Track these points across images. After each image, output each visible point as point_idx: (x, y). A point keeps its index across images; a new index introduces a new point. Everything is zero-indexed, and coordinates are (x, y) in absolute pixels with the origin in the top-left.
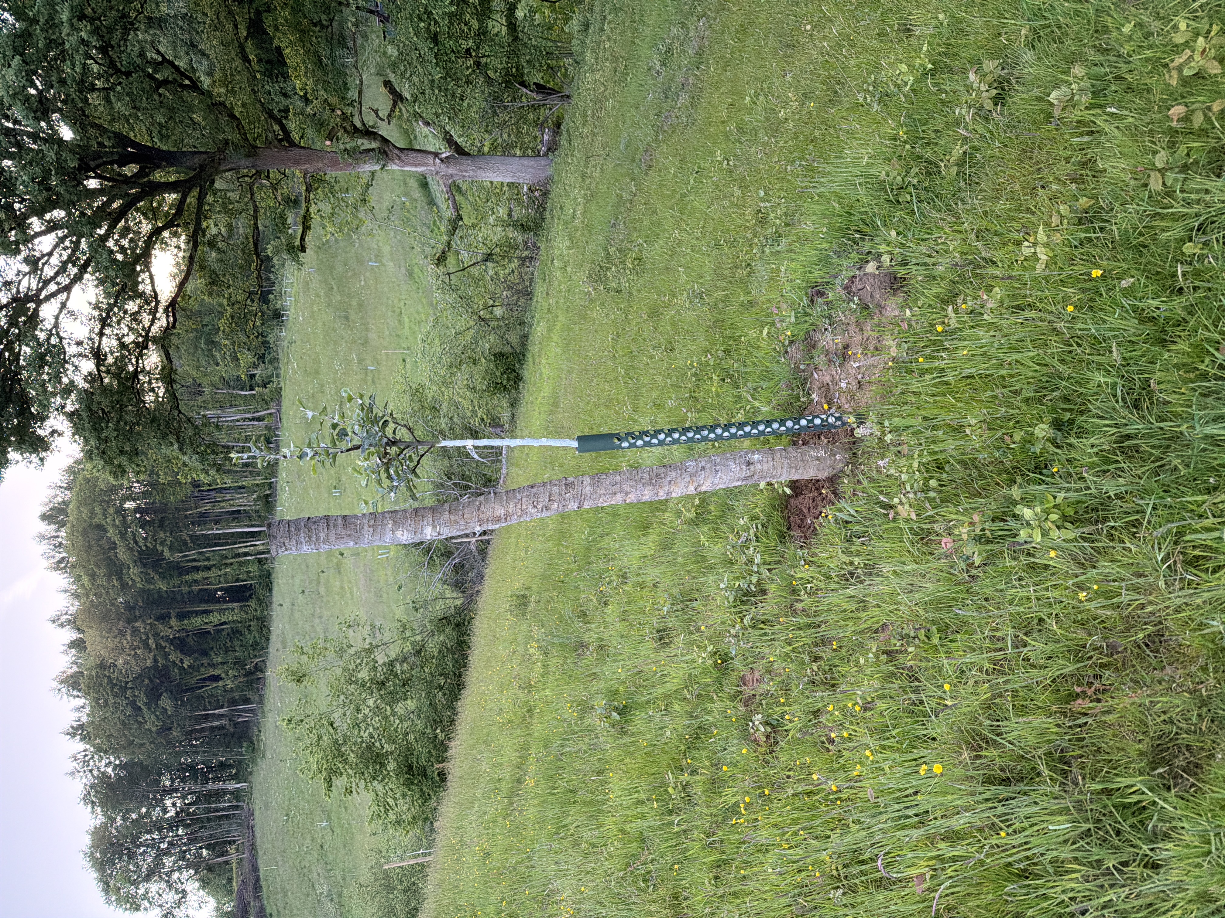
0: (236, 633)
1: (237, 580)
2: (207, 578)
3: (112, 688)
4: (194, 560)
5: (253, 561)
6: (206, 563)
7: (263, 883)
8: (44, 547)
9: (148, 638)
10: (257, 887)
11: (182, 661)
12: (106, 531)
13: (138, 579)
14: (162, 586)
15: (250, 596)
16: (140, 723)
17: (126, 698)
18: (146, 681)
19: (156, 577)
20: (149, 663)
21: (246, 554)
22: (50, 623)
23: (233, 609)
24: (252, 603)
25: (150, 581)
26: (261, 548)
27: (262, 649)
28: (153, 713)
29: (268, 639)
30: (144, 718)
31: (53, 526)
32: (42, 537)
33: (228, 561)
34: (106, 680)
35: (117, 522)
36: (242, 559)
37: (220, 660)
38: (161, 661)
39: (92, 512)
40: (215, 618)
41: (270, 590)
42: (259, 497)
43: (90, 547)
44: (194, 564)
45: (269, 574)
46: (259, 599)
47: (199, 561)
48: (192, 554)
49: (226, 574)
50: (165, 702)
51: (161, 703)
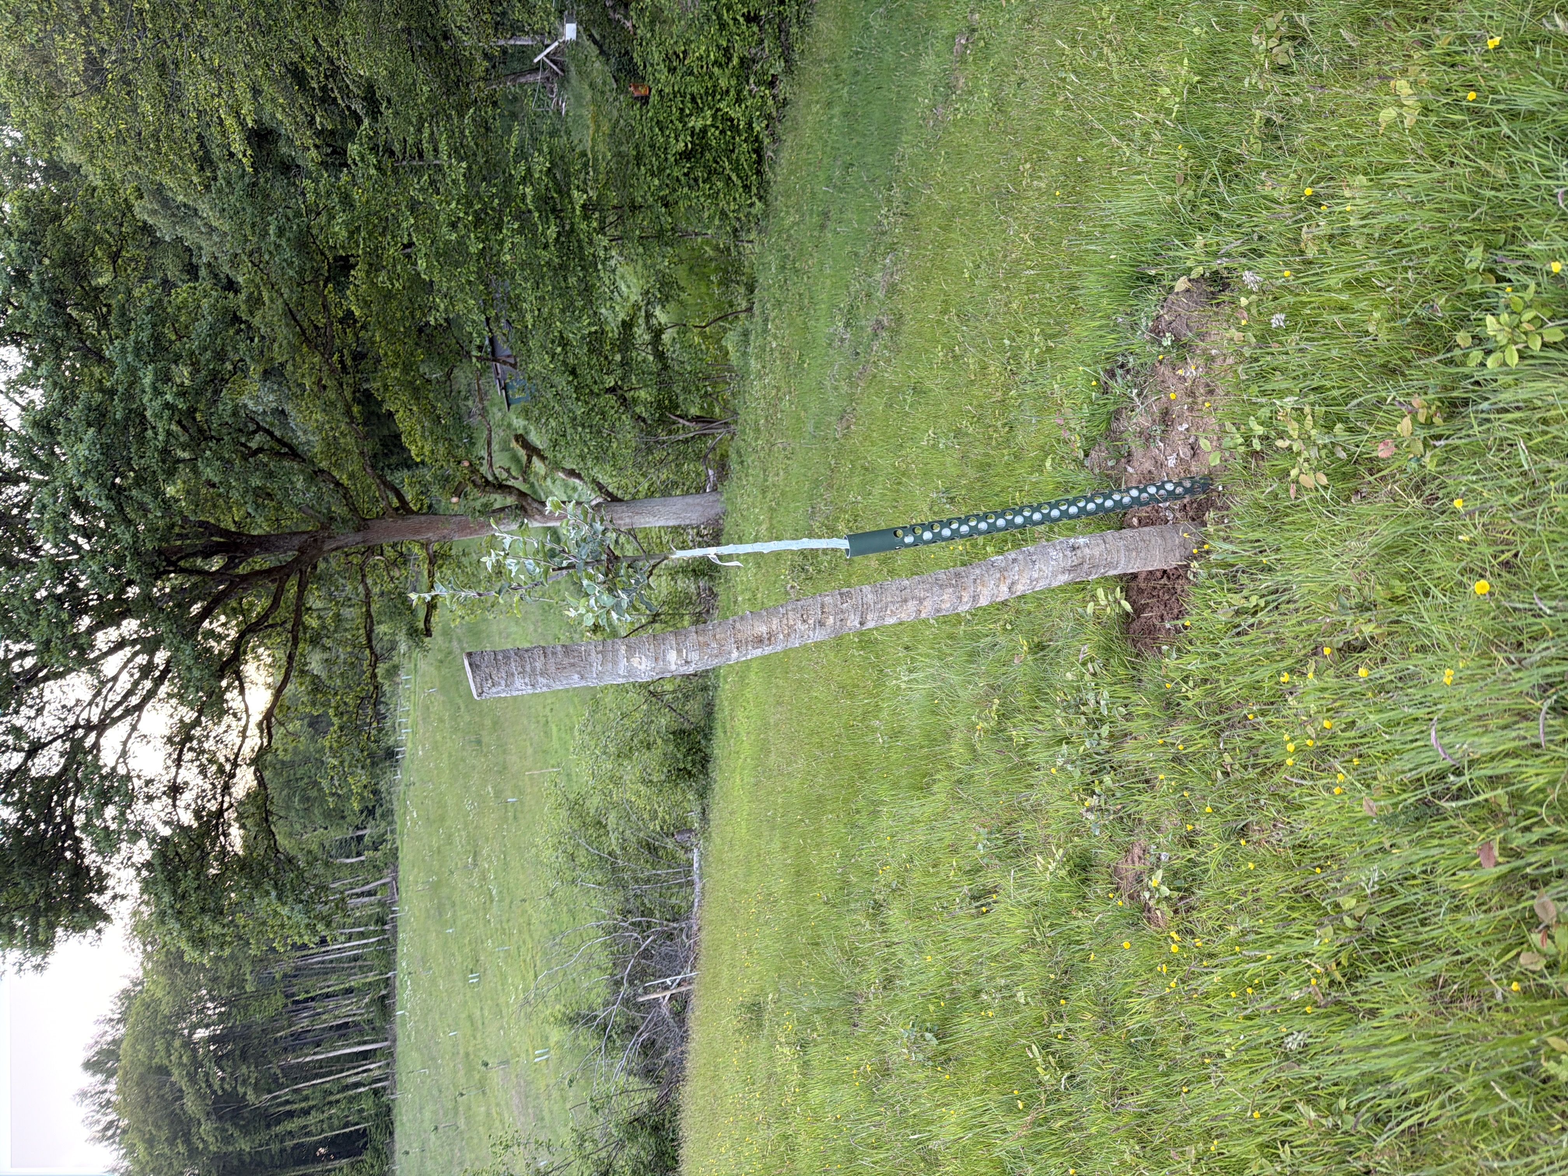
1: (346, 1125)
2: (306, 1127)
4: (287, 1102)
5: (366, 1094)
6: (303, 1105)
8: (87, 1109)
12: (169, 1074)
13: (211, 1139)
14: (245, 1145)
15: (364, 1146)
19: (236, 1133)
21: (357, 1085)
23: (341, 1169)
24: (367, 1156)
25: (228, 1140)
26: (377, 1073)
31: (100, 1077)
32: (84, 1094)
33: (333, 1098)
35: (185, 1059)
36: (351, 1093)
39: (152, 1049)
41: (391, 1134)
42: (372, 1001)
43: (147, 1100)
44: (288, 1108)
45: (389, 1110)
46: (376, 1150)
47: (293, 1102)
48: (284, 1093)
49: (330, 1118)
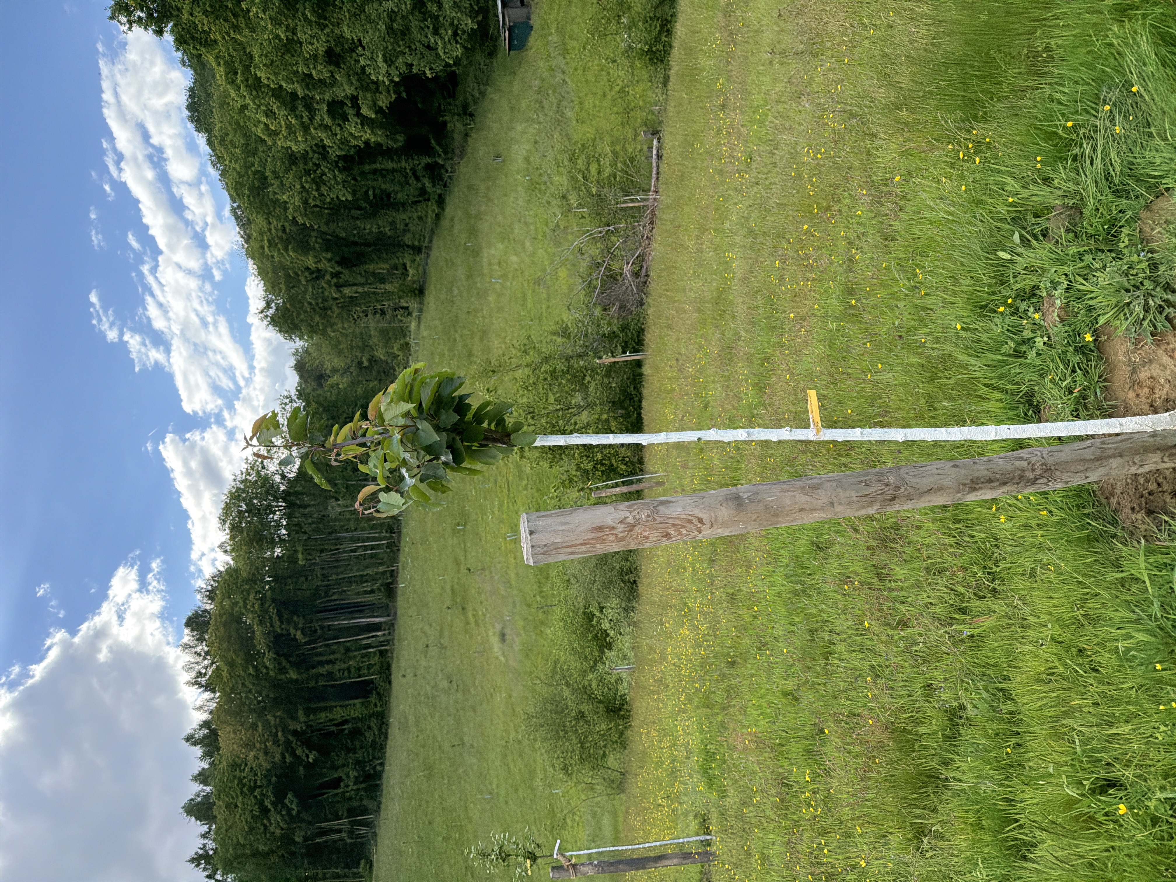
0: (356, 733)
1: (360, 677)
2: (332, 673)
3: (241, 789)
4: (321, 654)
5: (374, 653)
6: (332, 657)
8: (186, 658)
9: (277, 732)
11: (307, 756)
13: (272, 668)
14: (293, 675)
15: (370, 692)
16: (266, 828)
17: (255, 797)
18: (274, 779)
19: (288, 666)
20: (278, 757)
21: (369, 646)
22: (184, 742)
23: (354, 705)
24: (373, 699)
25: (282, 670)
26: (382, 639)
27: (382, 748)
28: (279, 813)
29: (386, 737)
30: (269, 821)
31: (195, 633)
32: (185, 646)
33: (352, 654)
34: (236, 781)
36: (364, 651)
37: (341, 762)
38: (288, 759)
40: (339, 713)
41: (390, 682)
44: (320, 659)
45: (389, 667)
46: (378, 694)
47: (324, 654)
48: (320, 646)
49: (348, 669)
50: (291, 801)
51: (287, 801)
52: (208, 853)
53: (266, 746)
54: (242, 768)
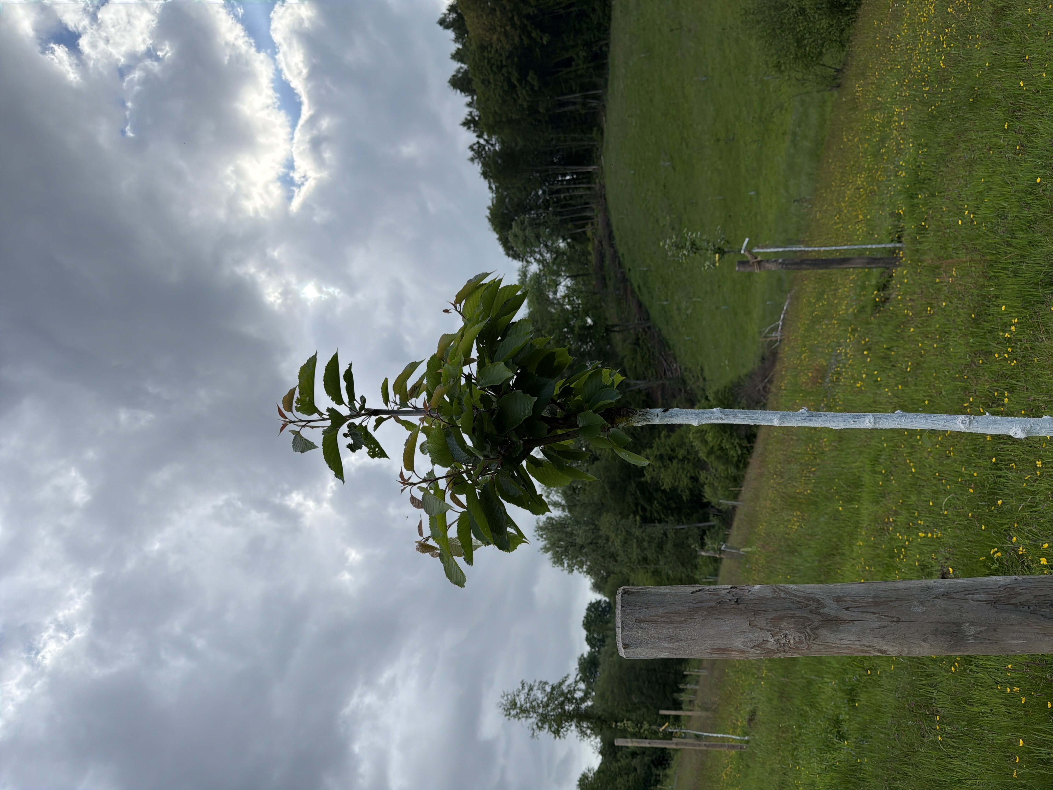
0: (582, 15)
3: (491, 68)
7: (616, 233)
9: (513, 16)
10: (611, 236)
11: (541, 38)
16: (515, 101)
17: (503, 75)
18: (516, 59)
20: (517, 39)
27: (606, 30)
28: (524, 88)
29: (610, 19)
30: (517, 95)
34: (486, 61)
37: (571, 43)
38: (526, 42)
50: (532, 78)
51: (529, 79)
52: (475, 119)
53: (506, 30)
54: (489, 49)
